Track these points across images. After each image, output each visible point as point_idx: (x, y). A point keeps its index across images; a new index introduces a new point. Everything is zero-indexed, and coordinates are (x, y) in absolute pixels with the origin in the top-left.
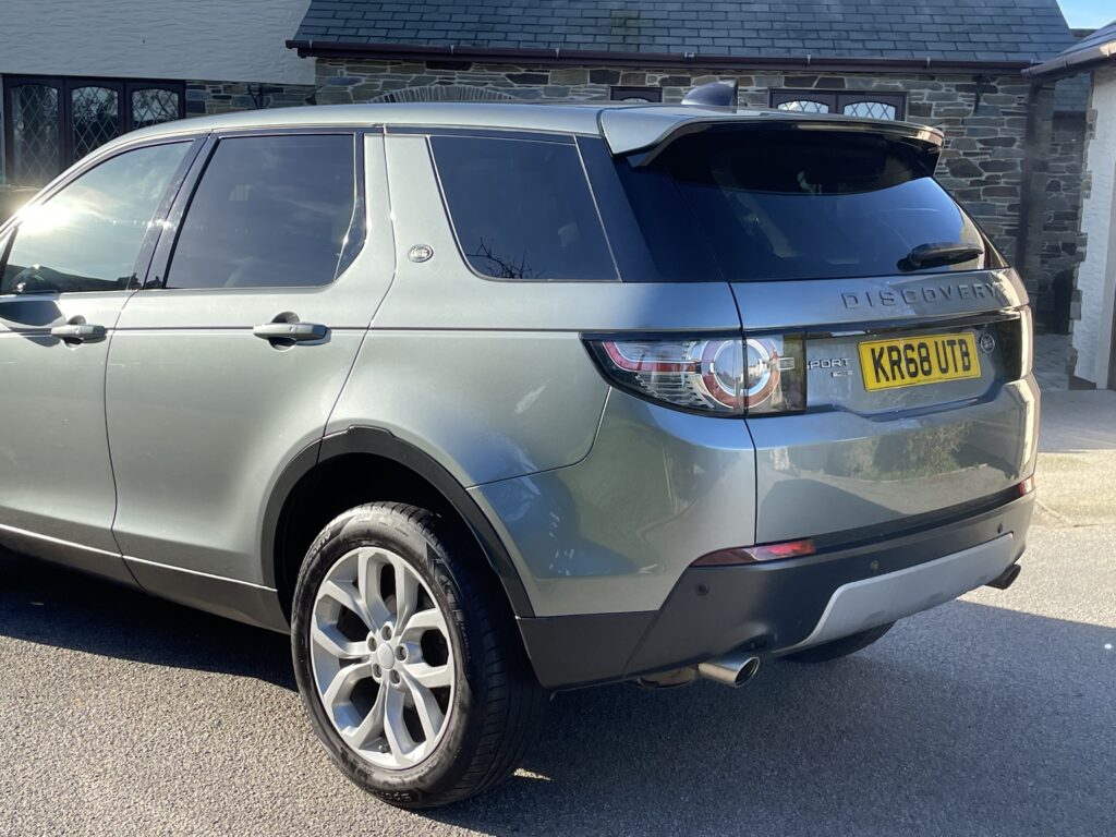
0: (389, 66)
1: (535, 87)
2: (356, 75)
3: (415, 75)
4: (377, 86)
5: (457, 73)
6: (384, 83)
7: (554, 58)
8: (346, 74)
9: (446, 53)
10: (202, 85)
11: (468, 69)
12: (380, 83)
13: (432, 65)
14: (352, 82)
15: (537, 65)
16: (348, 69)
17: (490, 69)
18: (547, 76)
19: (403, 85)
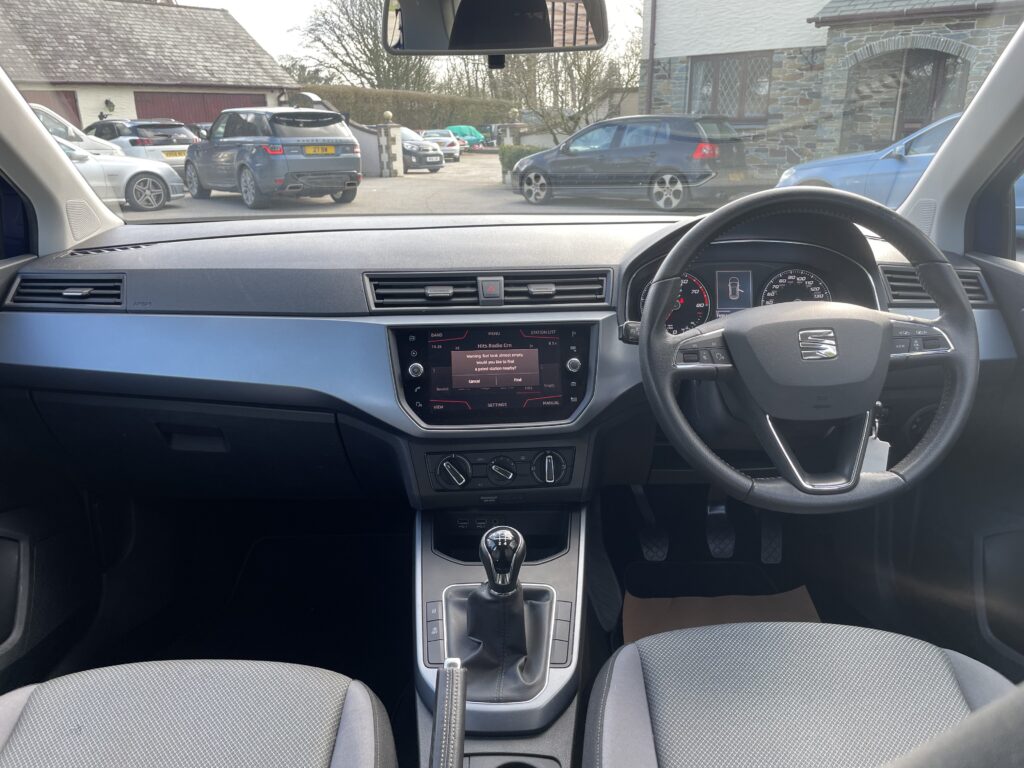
0: (871, 28)
1: (964, 32)
2: (851, 35)
3: (886, 32)
4: (861, 41)
5: (913, 27)
6: (868, 40)
7: (974, 10)
8: (844, 34)
9: (900, 14)
10: (782, 51)
11: (920, 23)
12: (864, 39)
13: (898, 23)
14: (848, 39)
15: (968, 17)
16: (847, 32)
17: (935, 22)
18: (973, 24)
19: (878, 38)
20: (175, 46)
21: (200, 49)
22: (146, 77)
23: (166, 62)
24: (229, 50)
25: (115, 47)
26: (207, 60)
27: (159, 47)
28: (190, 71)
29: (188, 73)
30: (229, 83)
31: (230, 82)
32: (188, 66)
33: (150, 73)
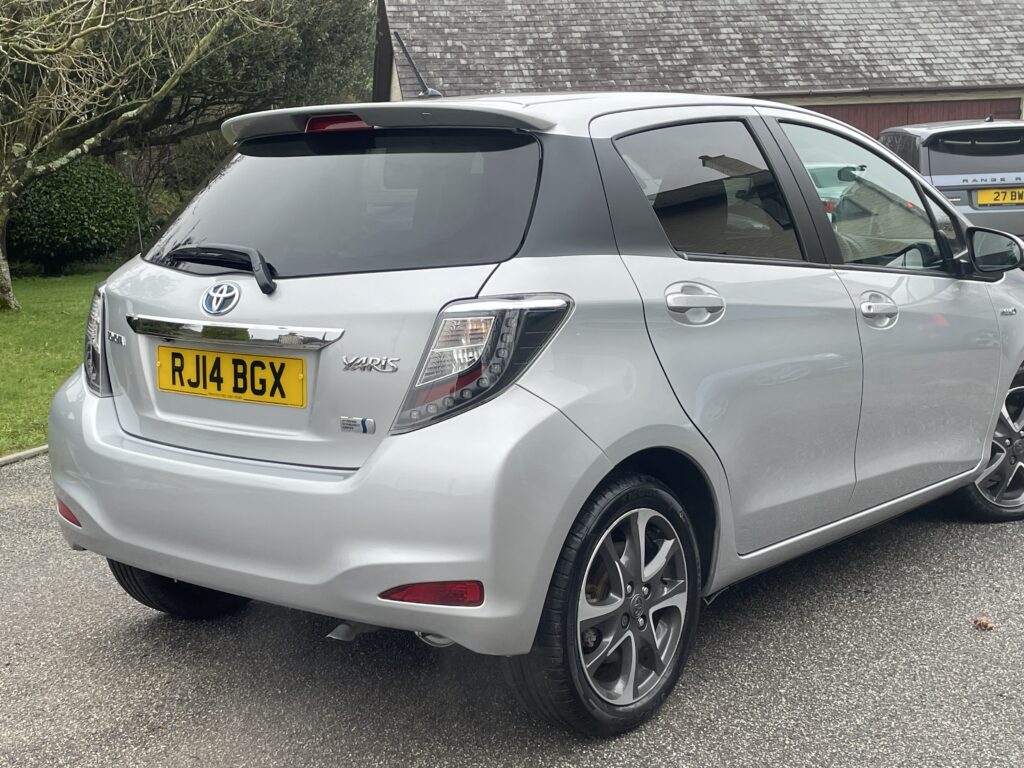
20: (881, 32)
21: (921, 32)
22: (819, 83)
23: (856, 57)
24: (973, 30)
25: (784, 41)
26: (928, 48)
27: (855, 35)
28: (892, 68)
29: (889, 71)
30: (953, 84)
31: (956, 81)
32: (895, 60)
33: (826, 77)
